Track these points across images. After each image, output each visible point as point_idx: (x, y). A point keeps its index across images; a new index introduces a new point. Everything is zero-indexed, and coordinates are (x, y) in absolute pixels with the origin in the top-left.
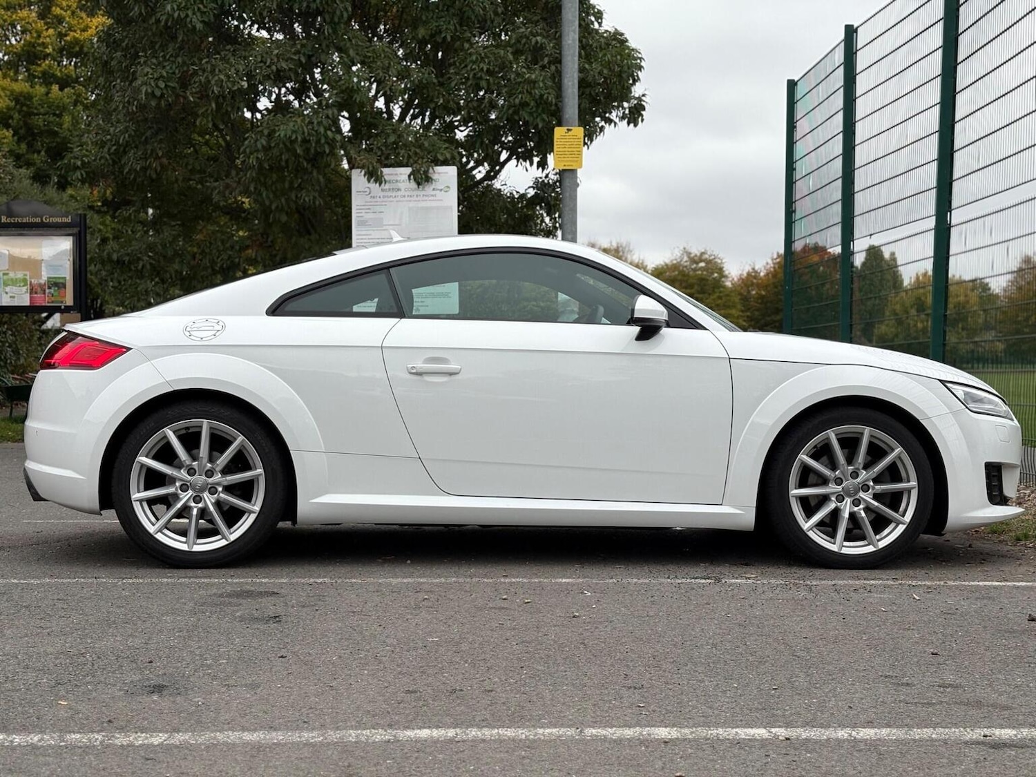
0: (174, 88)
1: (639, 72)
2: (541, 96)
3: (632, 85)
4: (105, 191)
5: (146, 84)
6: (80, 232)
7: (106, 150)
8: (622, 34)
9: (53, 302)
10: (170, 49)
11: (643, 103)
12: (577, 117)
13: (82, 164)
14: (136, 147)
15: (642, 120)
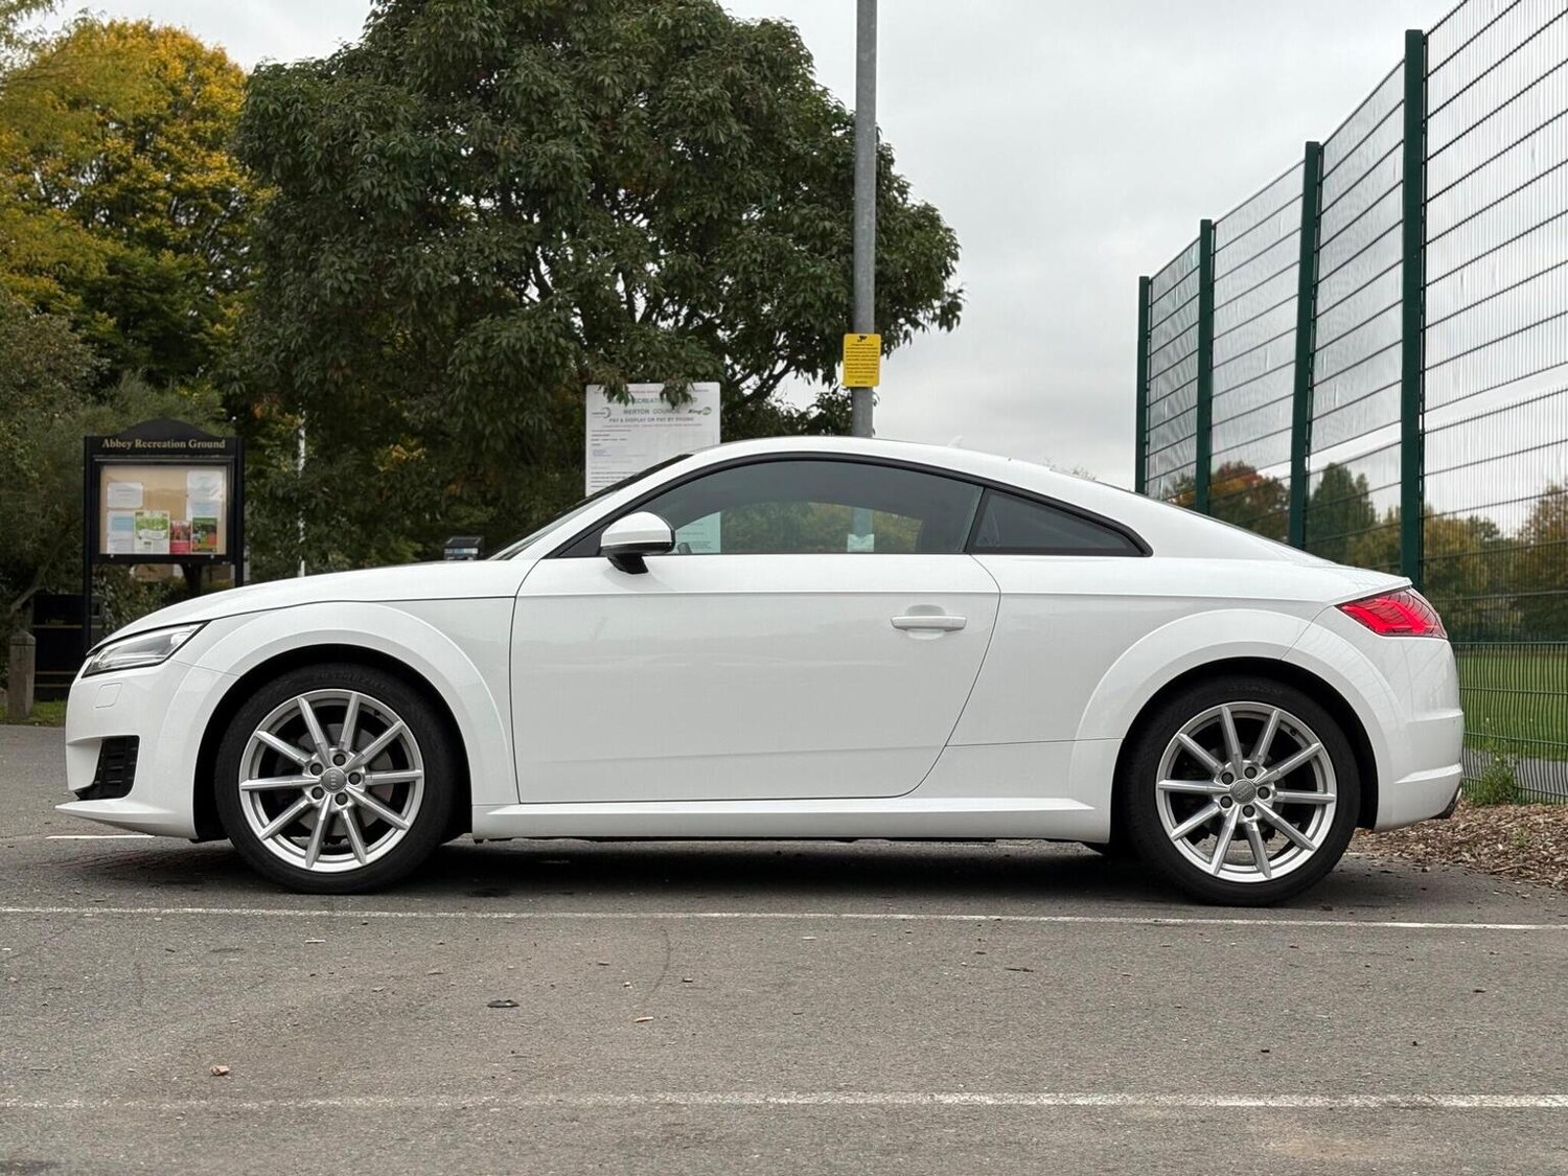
0: (367, 282)
1: (954, 263)
2: (829, 295)
3: (944, 278)
4: (271, 410)
5: (331, 277)
6: (236, 460)
7: (272, 356)
8: (934, 210)
9: (199, 550)
10: (361, 234)
11: (959, 301)
12: (872, 320)
13: (241, 375)
14: (312, 354)
15: (958, 323)
